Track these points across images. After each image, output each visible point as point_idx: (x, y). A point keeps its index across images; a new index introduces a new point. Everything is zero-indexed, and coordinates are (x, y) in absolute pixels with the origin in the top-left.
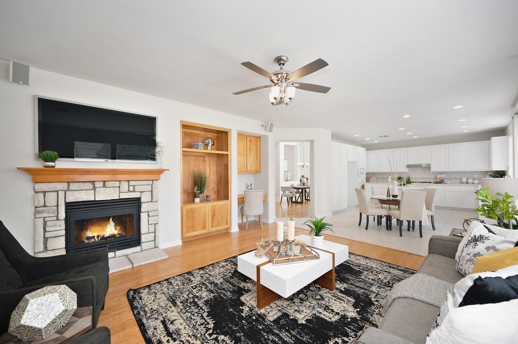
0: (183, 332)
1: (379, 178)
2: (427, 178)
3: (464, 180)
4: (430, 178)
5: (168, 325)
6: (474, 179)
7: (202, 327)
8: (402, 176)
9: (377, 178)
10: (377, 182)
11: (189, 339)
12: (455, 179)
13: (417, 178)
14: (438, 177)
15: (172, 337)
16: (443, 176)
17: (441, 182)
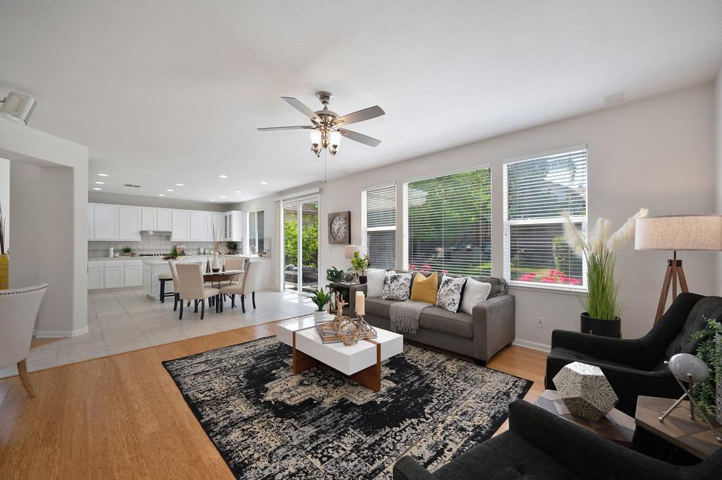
0: (431, 441)
3: (202, 250)
5: (426, 461)
6: (210, 250)
7: (417, 427)
11: (439, 434)
12: (193, 250)
15: (442, 450)
16: (183, 246)
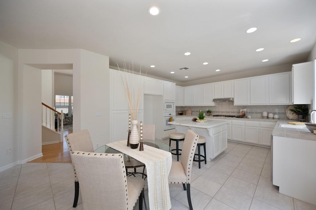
1: (194, 111)
2: (232, 112)
3: (265, 114)
4: (234, 112)
6: (274, 114)
8: (211, 109)
9: (192, 111)
10: (192, 115)
12: (256, 113)
13: (224, 112)
14: (241, 111)
16: (245, 110)
17: (243, 116)
